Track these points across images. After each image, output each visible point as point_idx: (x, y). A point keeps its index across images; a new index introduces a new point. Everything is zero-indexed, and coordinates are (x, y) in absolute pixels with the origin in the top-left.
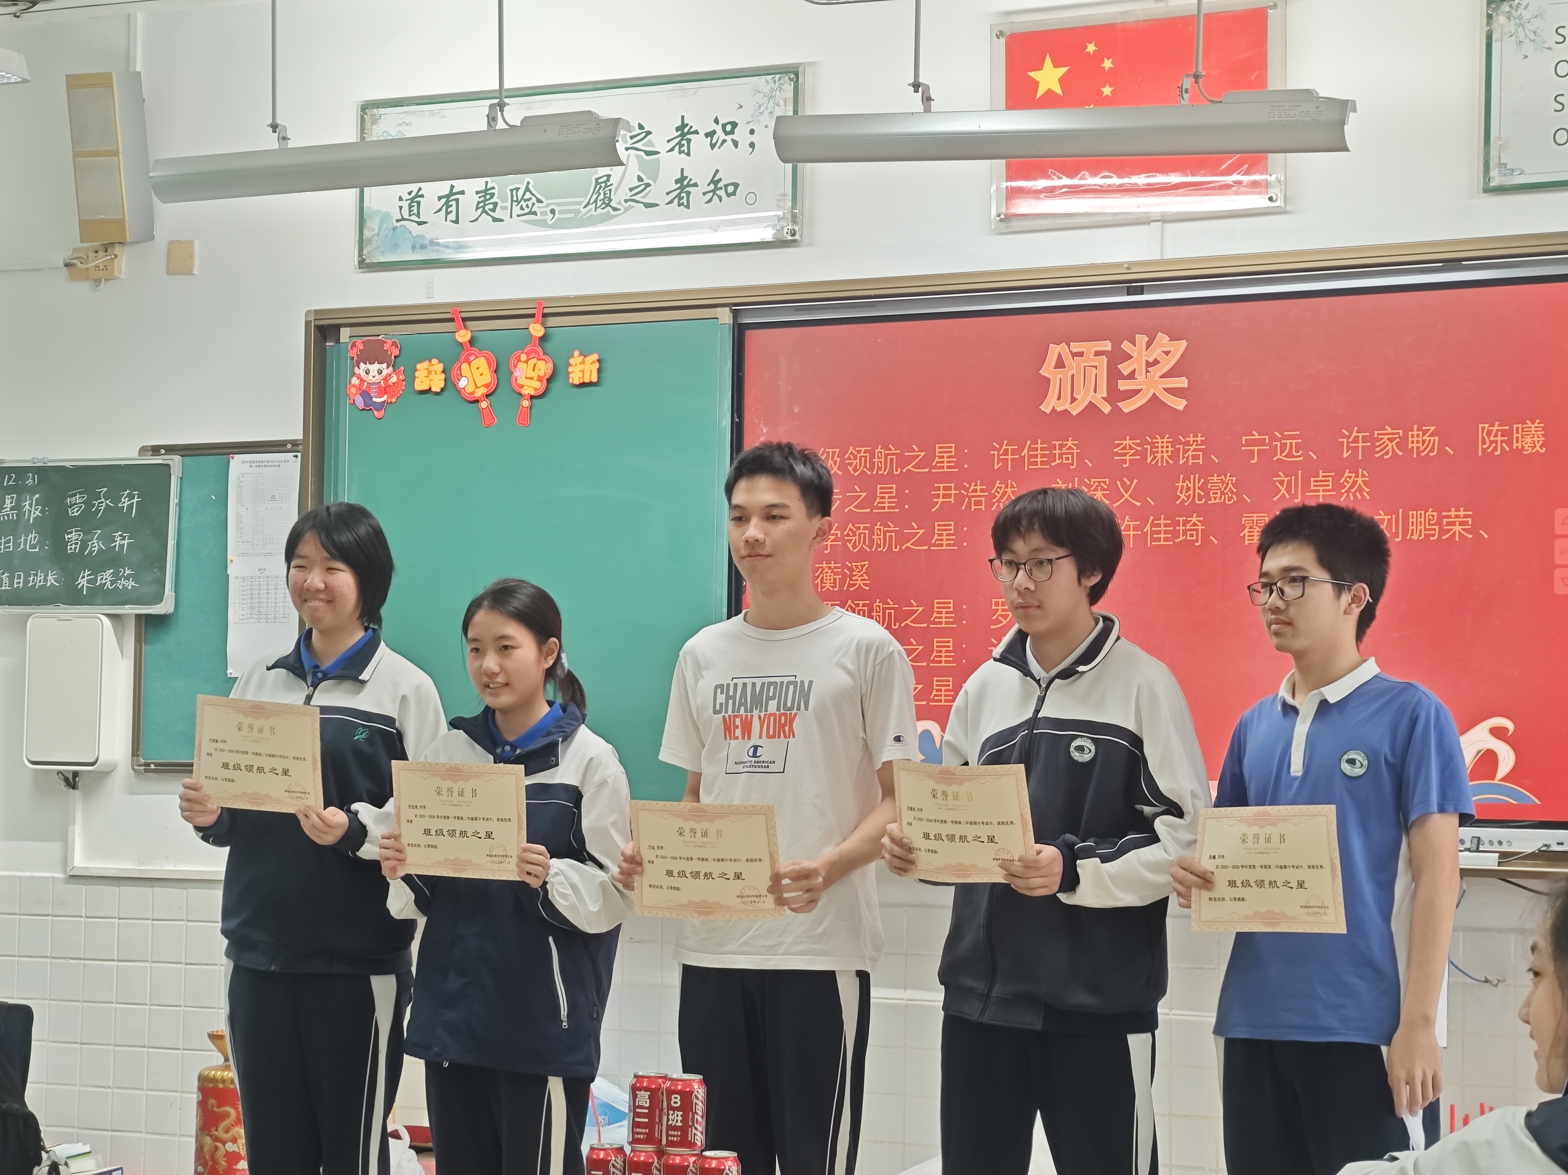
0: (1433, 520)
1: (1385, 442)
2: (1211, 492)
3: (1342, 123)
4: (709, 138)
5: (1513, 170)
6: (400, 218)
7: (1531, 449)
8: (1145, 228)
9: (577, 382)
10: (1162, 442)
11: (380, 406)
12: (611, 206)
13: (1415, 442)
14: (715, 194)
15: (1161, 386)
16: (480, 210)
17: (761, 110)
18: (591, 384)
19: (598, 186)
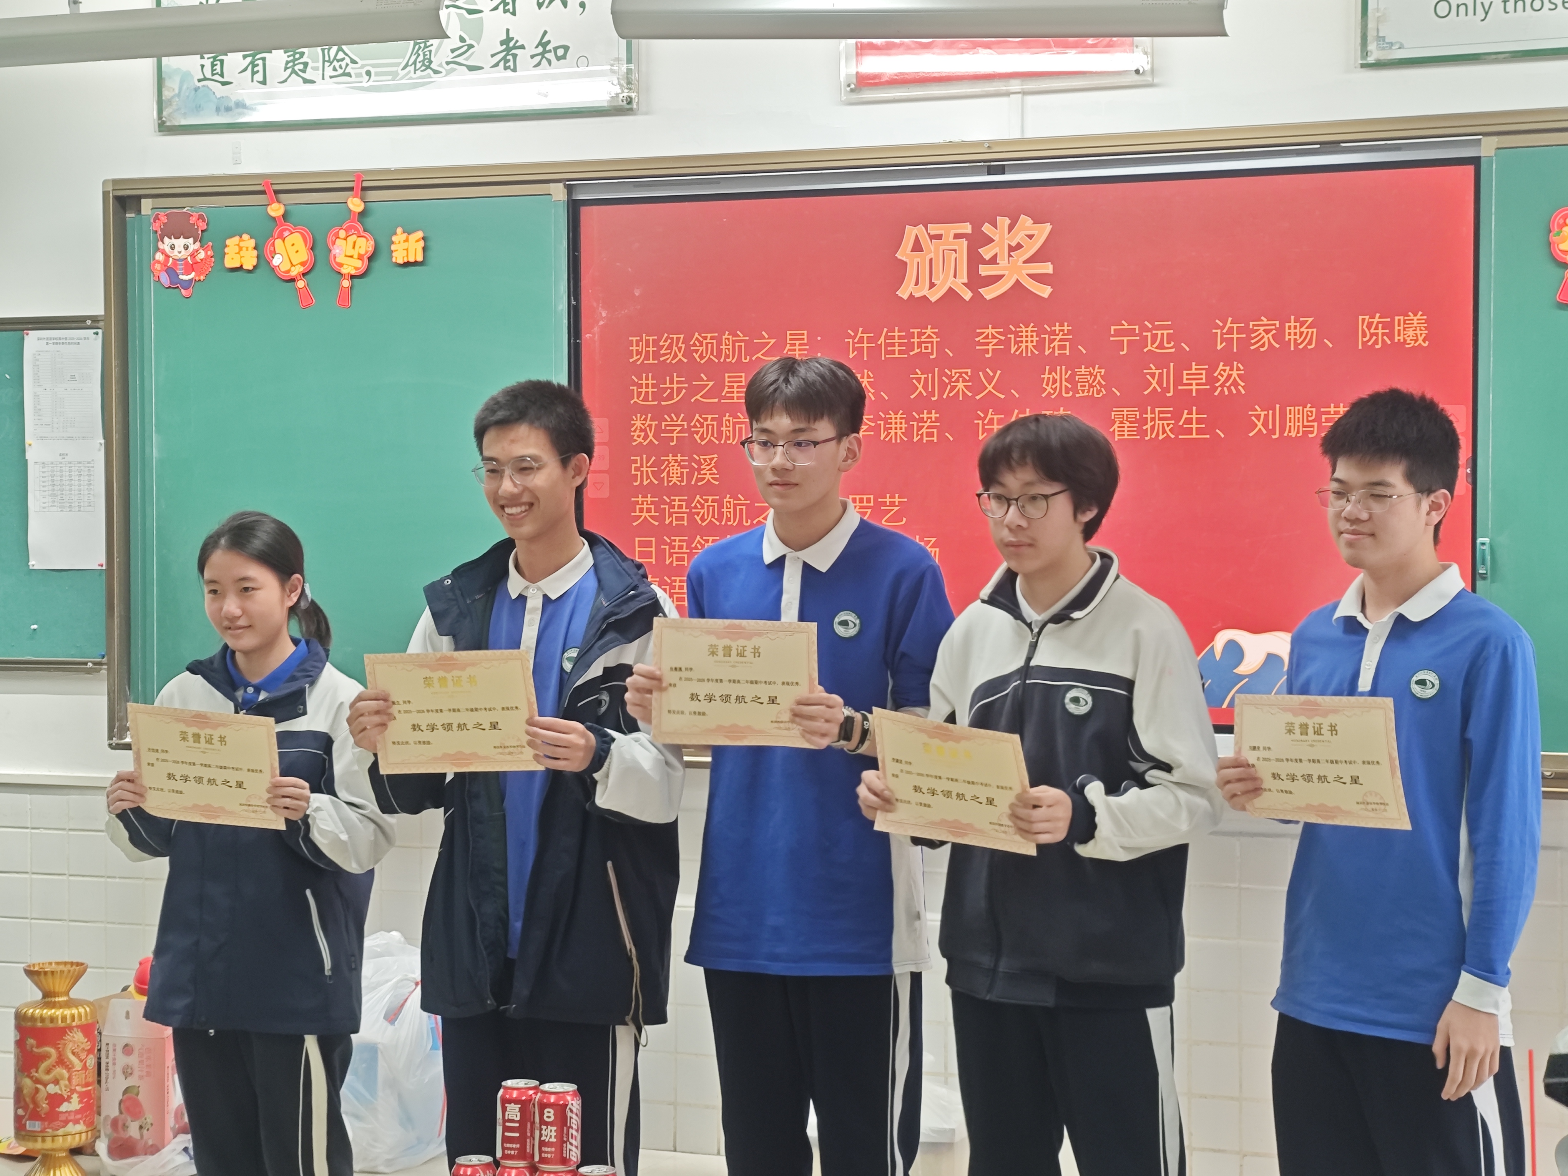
0: (1311, 416)
1: (1260, 334)
2: (1079, 384)
3: (1222, 6)
5: (1392, 44)
7: (1413, 342)
8: (1004, 99)
9: (401, 261)
10: (1027, 331)
11: (188, 285)
13: (1292, 334)
14: (543, 57)
15: (1024, 272)
16: (289, 71)
18: (415, 263)
19: (417, 47)
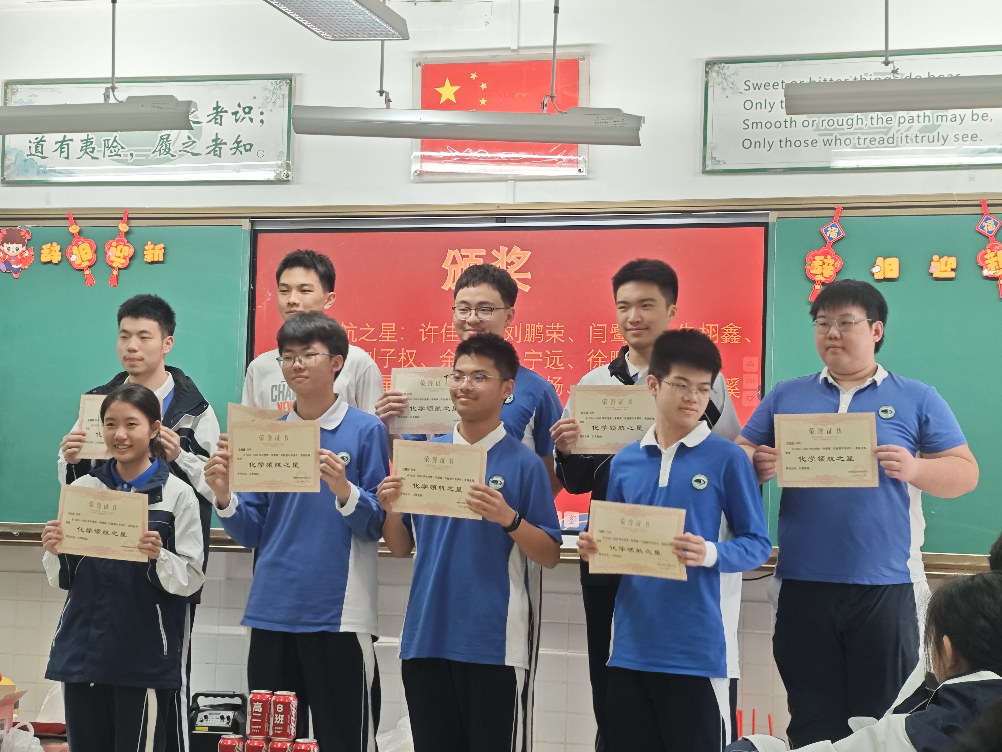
3: (638, 129)
4: (234, 116)
6: (30, 154)
8: (505, 183)
9: (149, 261)
11: (17, 271)
12: (170, 154)
14: (237, 150)
16: (83, 152)
17: (268, 101)
19: (162, 141)
